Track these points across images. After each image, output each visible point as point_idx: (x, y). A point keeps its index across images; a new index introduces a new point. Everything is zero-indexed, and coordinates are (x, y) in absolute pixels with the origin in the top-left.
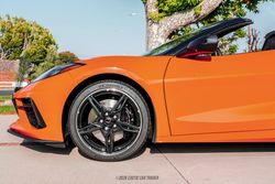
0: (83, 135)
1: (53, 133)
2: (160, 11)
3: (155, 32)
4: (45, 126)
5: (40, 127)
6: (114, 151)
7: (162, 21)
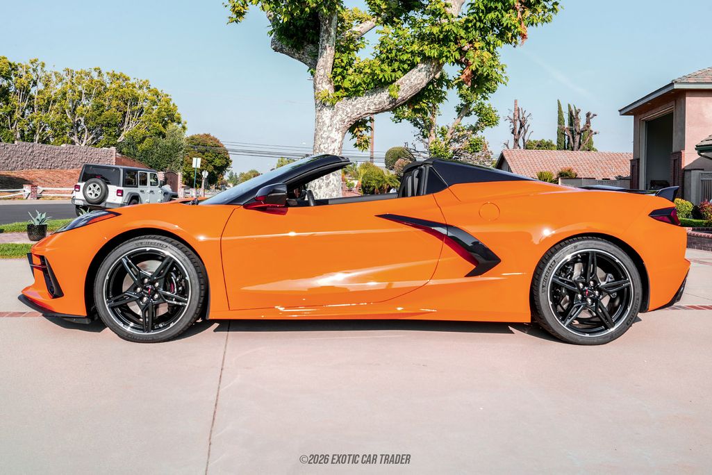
0: (112, 308)
1: (74, 304)
2: (337, 88)
3: (328, 122)
4: (62, 295)
5: (55, 297)
6: (153, 329)
7: (339, 104)
